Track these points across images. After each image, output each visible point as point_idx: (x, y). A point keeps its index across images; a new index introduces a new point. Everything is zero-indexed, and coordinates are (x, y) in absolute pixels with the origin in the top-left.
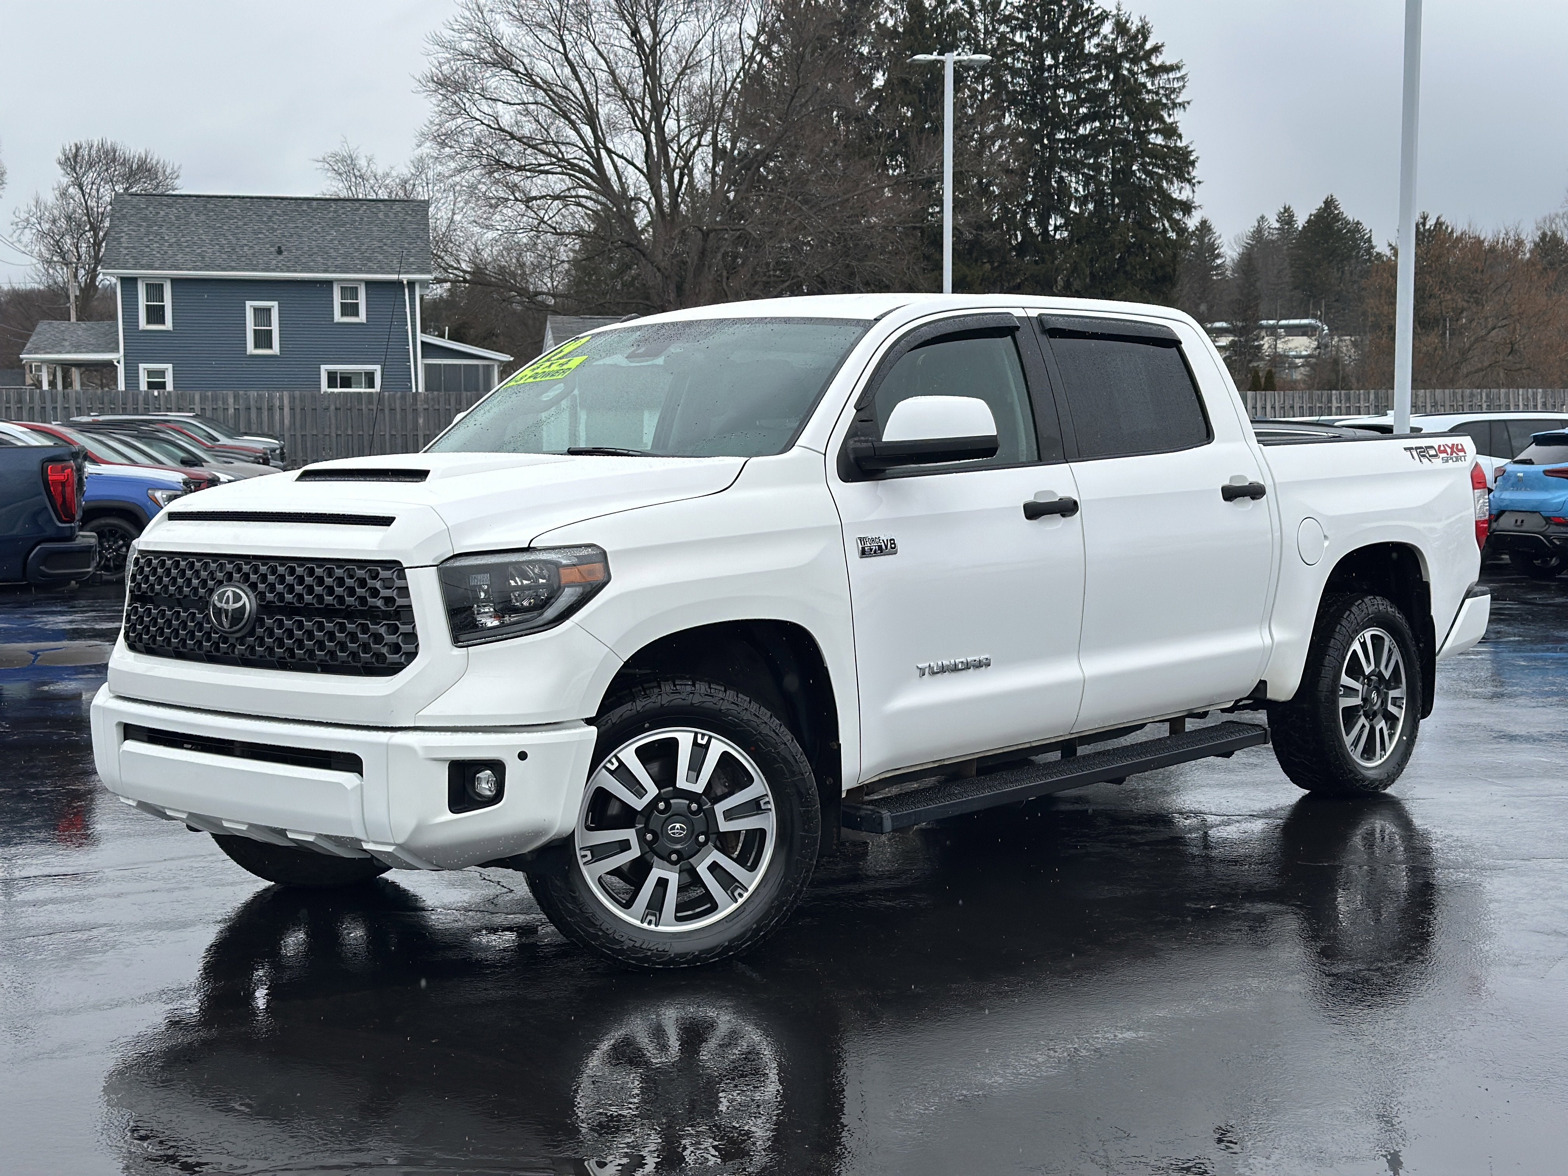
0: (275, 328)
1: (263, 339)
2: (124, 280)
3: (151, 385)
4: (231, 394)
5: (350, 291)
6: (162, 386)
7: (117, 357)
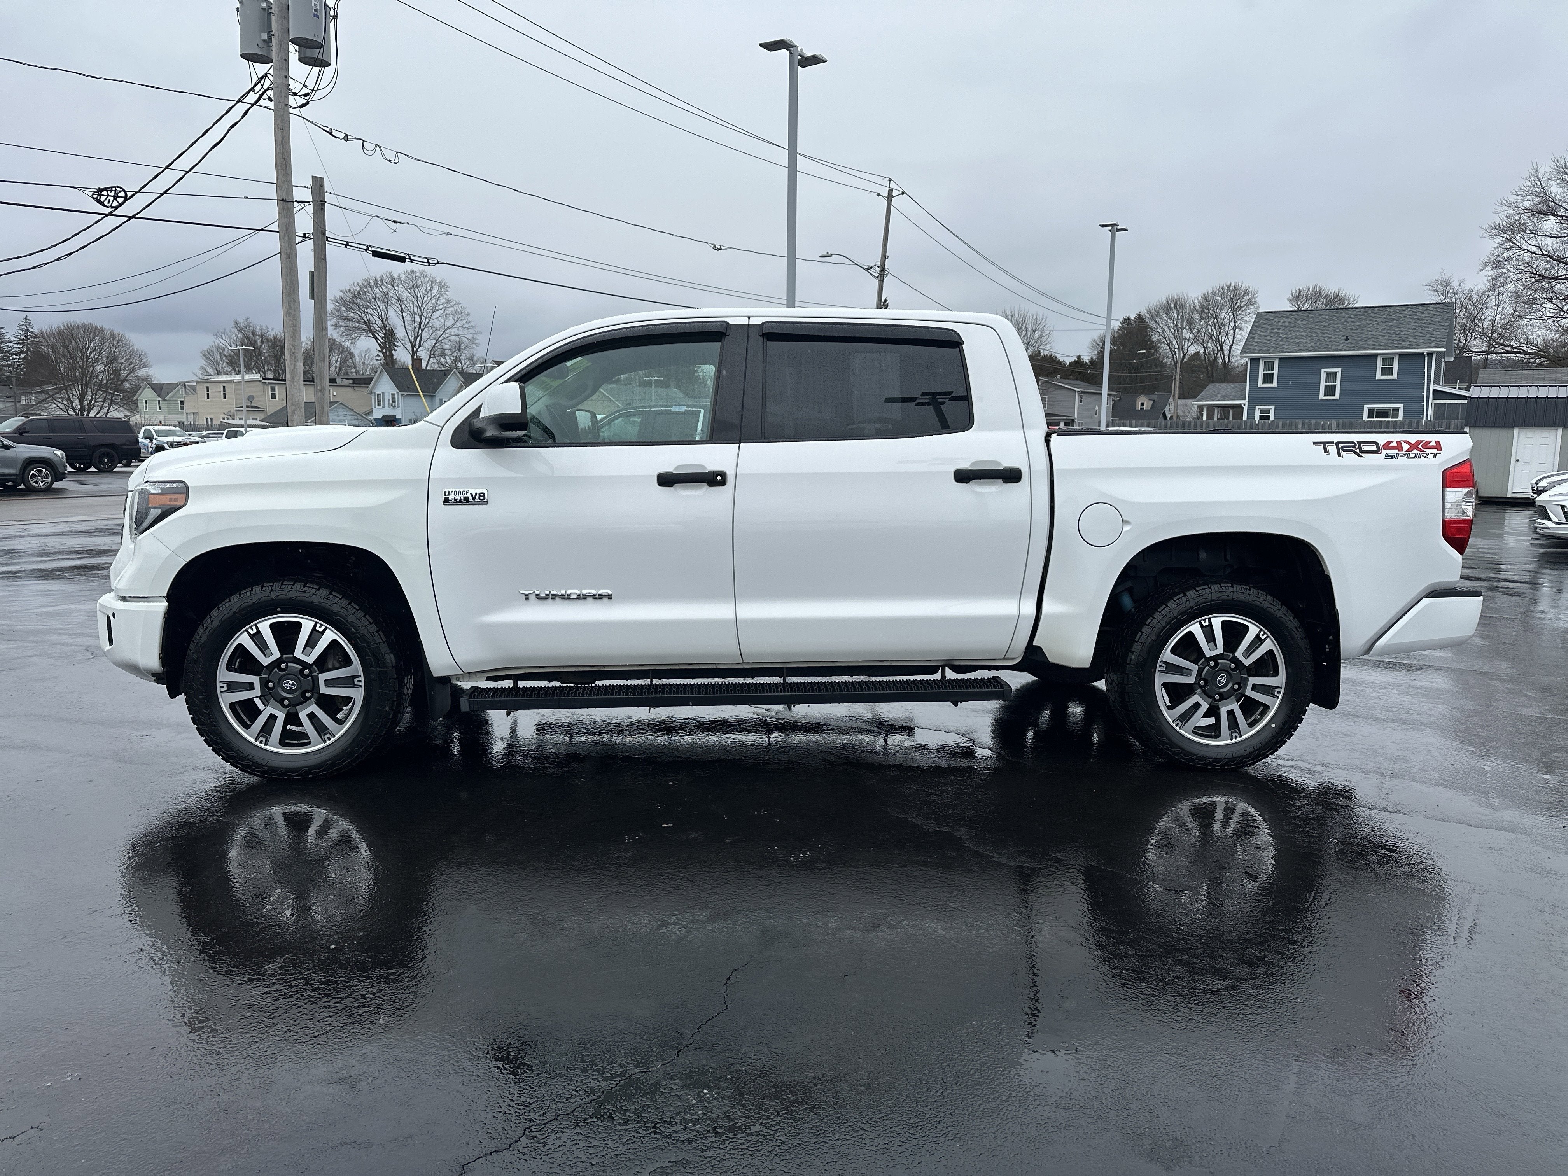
0: (1338, 384)
1: (1330, 390)
2: (1252, 360)
3: (1261, 418)
4: (1300, 422)
5: (1388, 360)
6: (1268, 418)
7: (1244, 402)
